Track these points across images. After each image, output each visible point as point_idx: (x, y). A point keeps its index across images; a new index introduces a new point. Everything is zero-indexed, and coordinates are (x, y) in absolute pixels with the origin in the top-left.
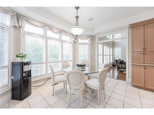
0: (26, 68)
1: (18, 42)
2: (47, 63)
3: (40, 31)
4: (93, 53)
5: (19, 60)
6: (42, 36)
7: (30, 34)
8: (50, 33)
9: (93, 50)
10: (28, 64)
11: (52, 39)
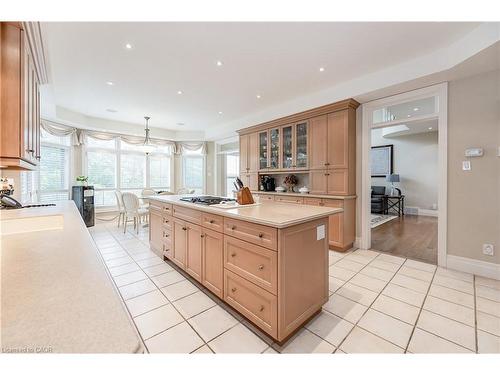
0: (87, 193)
1: (79, 163)
2: (119, 189)
3: (111, 144)
4: (209, 174)
5: (80, 184)
6: (111, 151)
7: (93, 150)
8: (124, 145)
9: (209, 168)
10: (90, 188)
11: (126, 153)
